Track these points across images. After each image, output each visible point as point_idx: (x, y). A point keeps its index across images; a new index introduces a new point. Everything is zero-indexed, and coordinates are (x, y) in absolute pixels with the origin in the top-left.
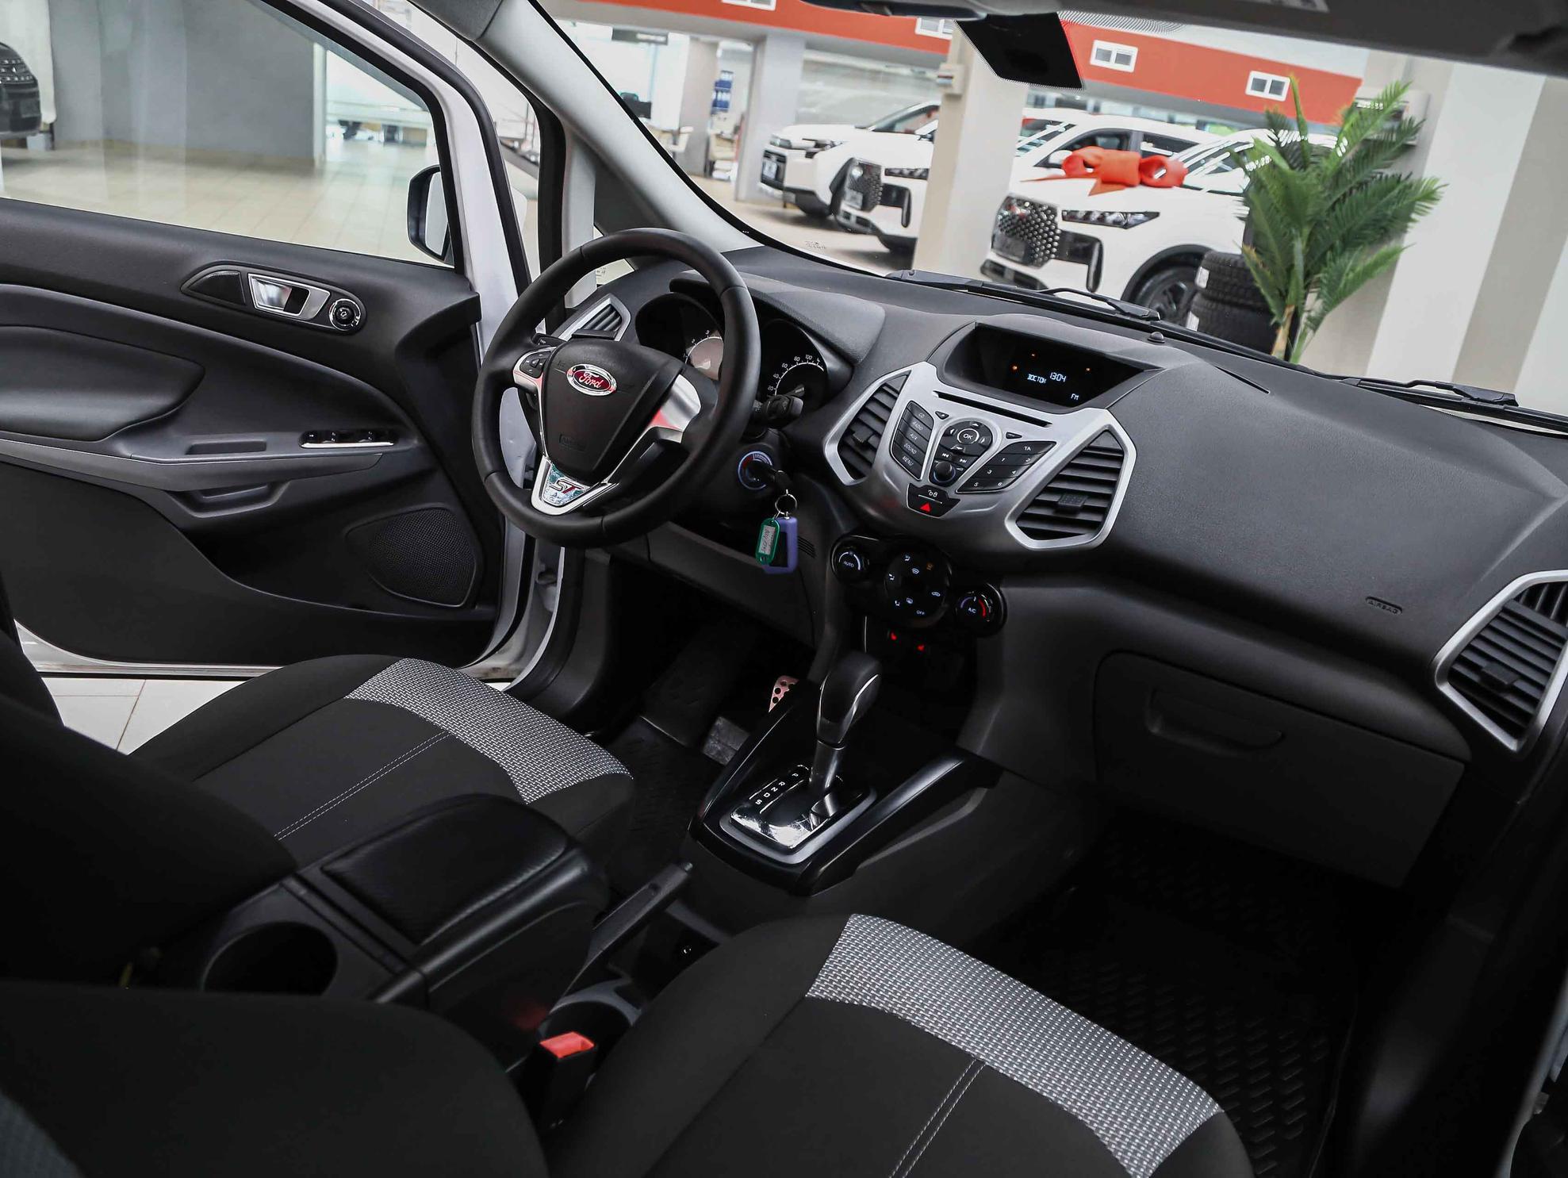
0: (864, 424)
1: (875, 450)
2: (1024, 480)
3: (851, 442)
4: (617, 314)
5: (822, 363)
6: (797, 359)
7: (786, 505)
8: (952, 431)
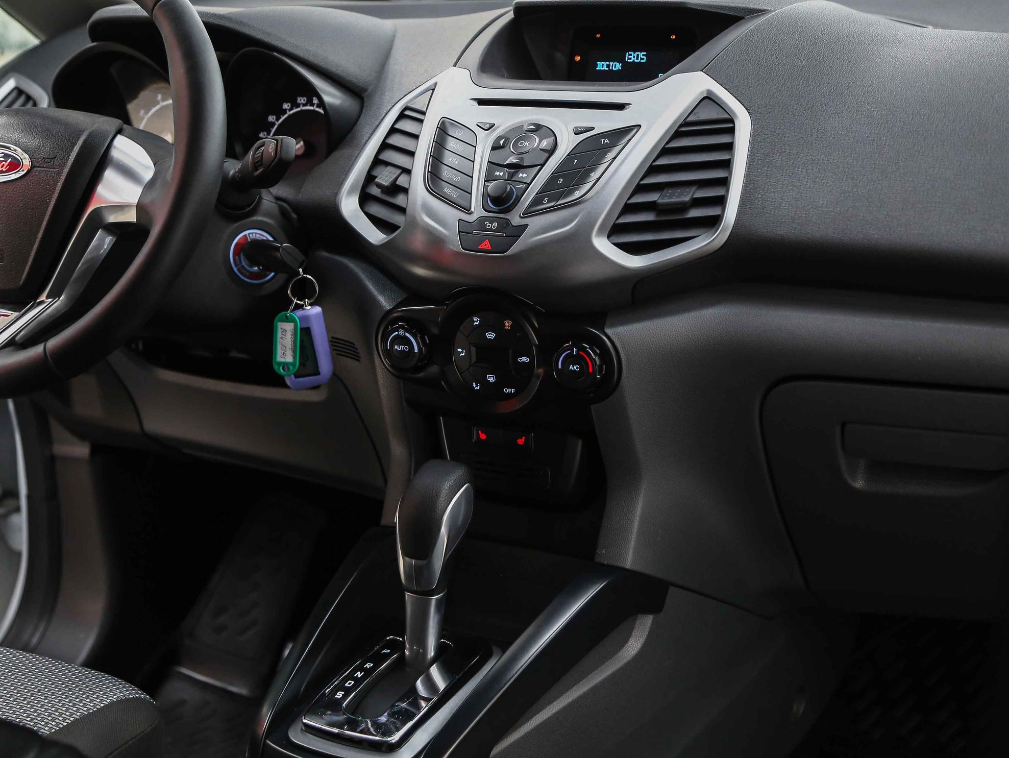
0: (387, 164)
1: (405, 191)
2: (607, 183)
3: (375, 191)
4: (29, 98)
5: (322, 104)
6: (286, 106)
7: (304, 291)
8: (502, 142)
